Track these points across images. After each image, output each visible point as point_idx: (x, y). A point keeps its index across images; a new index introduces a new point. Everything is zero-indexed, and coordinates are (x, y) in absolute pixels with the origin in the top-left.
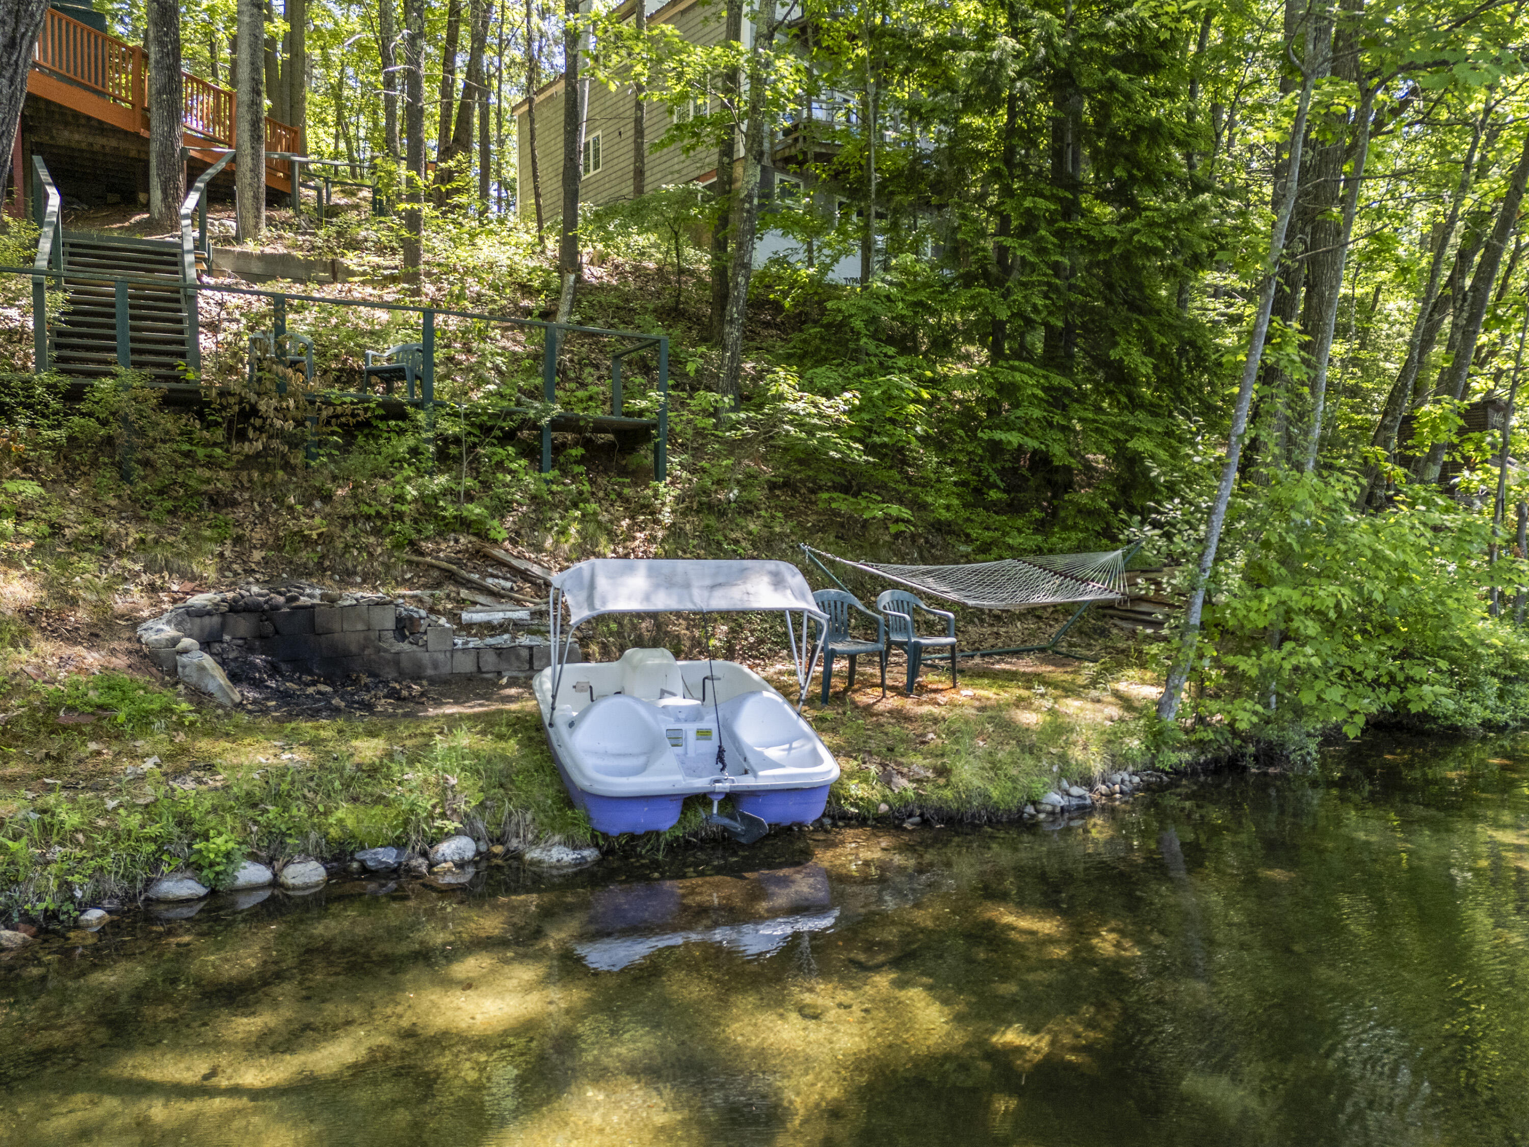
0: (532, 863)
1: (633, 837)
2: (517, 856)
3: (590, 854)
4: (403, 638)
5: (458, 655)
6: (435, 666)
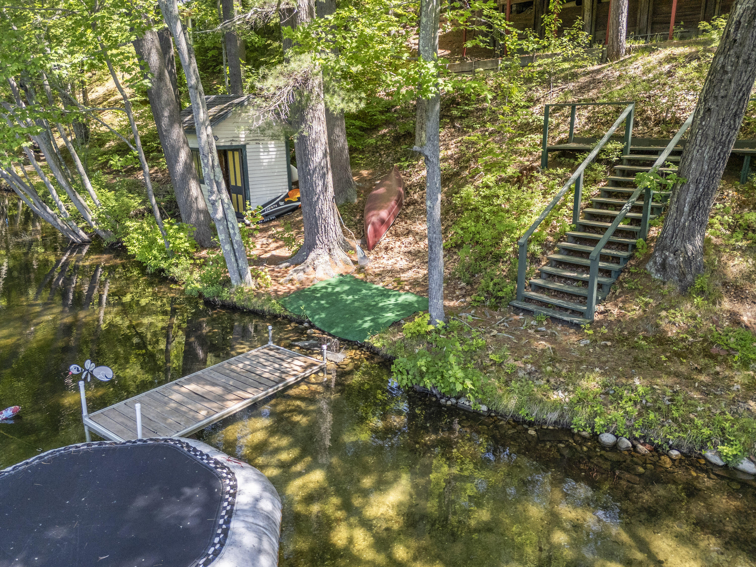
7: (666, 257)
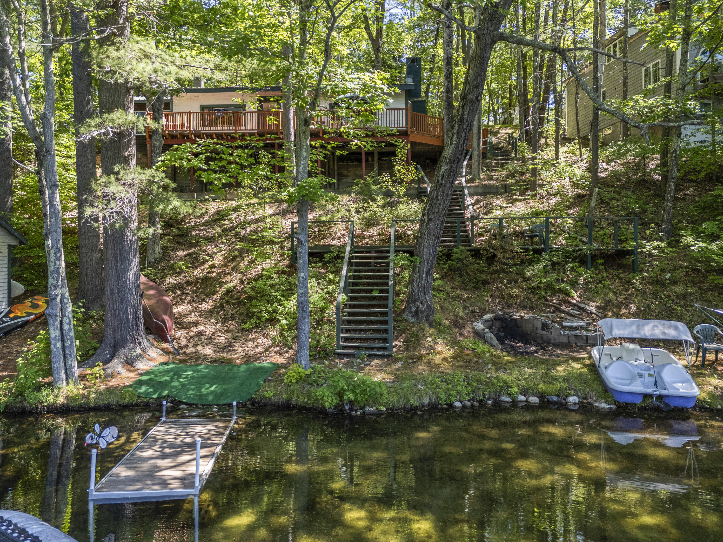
0: (596, 406)
1: (627, 404)
2: (591, 404)
3: (614, 407)
4: (544, 330)
5: (562, 337)
6: (555, 339)
7: (418, 306)
